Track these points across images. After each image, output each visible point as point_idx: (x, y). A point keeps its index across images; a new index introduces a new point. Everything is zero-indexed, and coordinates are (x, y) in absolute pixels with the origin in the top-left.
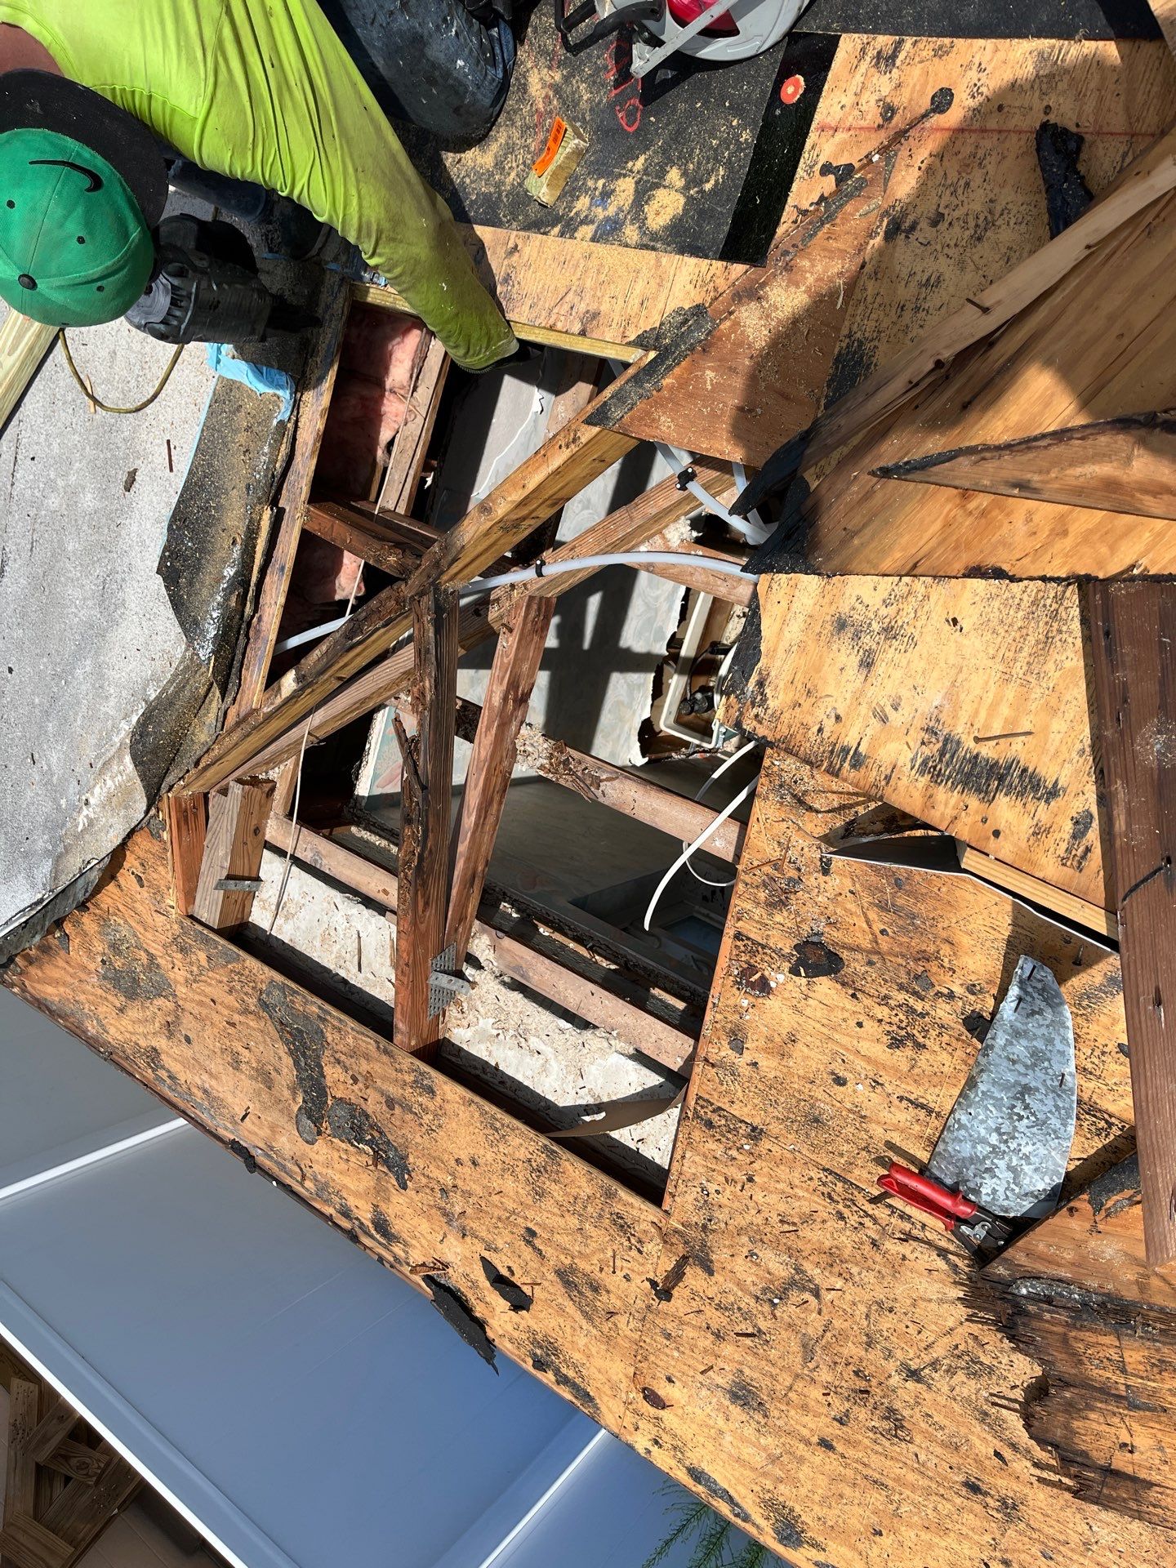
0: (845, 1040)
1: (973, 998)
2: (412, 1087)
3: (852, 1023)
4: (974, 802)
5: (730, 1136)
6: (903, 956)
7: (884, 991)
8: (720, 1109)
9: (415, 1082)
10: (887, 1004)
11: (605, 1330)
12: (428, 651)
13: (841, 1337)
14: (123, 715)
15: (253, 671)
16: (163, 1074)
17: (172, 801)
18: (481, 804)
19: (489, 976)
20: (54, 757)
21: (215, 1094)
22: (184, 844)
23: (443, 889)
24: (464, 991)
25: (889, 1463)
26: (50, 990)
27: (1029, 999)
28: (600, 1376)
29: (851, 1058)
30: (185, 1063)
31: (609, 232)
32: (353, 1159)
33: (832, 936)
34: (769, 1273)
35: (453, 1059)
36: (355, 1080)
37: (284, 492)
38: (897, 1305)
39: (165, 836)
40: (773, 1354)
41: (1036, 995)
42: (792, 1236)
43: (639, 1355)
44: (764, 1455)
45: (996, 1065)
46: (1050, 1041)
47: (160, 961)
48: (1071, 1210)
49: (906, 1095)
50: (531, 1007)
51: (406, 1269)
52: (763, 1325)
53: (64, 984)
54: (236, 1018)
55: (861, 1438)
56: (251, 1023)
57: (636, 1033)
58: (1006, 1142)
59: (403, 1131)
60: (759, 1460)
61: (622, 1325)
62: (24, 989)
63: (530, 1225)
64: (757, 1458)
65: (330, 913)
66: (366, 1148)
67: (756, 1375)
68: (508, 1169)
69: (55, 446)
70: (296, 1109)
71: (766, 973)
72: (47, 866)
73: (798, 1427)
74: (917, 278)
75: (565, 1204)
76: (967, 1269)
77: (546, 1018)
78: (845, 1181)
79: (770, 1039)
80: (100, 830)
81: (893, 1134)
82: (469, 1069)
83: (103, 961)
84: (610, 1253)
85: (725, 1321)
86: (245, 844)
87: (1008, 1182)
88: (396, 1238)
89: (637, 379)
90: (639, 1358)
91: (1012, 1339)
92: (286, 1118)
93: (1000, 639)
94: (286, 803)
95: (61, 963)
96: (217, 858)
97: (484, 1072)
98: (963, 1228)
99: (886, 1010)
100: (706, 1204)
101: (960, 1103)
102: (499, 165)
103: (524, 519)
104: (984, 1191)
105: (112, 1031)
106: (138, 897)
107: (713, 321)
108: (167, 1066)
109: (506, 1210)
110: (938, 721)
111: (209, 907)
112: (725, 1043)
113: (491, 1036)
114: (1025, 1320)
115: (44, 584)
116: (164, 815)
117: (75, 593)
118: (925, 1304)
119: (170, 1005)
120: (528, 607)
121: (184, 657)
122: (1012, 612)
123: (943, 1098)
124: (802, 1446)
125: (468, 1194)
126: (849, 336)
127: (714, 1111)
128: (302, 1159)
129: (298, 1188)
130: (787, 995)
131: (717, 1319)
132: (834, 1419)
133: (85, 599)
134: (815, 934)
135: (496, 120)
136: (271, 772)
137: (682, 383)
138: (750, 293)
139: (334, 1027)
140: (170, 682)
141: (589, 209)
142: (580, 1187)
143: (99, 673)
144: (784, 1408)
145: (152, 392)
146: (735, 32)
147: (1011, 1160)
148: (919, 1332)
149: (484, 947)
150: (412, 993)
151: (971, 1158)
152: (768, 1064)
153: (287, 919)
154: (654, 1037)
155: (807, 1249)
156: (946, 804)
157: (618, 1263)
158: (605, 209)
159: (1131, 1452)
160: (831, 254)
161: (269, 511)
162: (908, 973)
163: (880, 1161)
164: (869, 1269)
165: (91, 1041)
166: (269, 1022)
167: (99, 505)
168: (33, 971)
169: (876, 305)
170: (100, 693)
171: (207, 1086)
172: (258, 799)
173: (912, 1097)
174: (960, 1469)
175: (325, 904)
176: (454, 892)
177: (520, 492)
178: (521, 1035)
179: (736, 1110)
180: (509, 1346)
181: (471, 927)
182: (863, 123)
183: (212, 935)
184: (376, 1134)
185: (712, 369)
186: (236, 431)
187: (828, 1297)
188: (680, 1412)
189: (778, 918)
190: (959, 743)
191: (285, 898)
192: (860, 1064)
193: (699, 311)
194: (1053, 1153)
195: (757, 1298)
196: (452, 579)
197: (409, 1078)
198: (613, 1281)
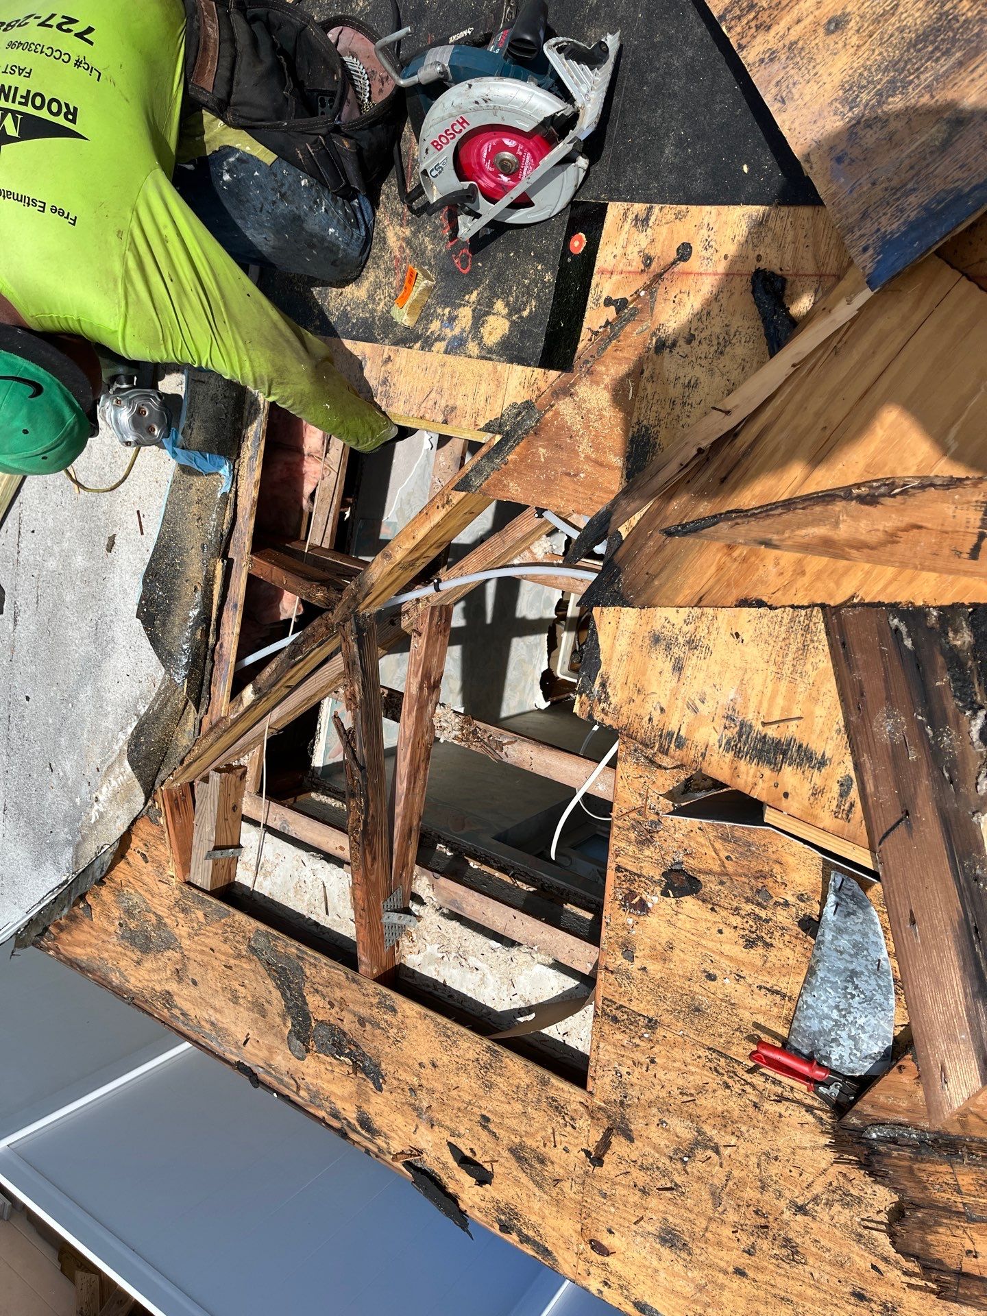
0: (710, 944)
1: (802, 904)
2: (377, 1008)
3: (715, 931)
4: (767, 771)
5: (632, 1027)
6: (746, 876)
7: (735, 904)
8: (622, 1006)
9: (380, 1003)
10: (738, 914)
11: (554, 1195)
12: (354, 663)
13: (740, 1184)
14: (120, 727)
15: (219, 687)
16: (176, 1012)
17: (165, 793)
18: (410, 772)
19: (431, 910)
20: (68, 766)
21: (221, 1025)
22: (177, 825)
23: (386, 845)
24: (412, 924)
25: (791, 1282)
26: (79, 951)
27: (843, 903)
28: (555, 1233)
29: (717, 958)
30: (193, 1002)
31: (456, 347)
32: (337, 1070)
33: (690, 864)
34: (678, 1137)
35: (410, 980)
36: (332, 1005)
37: (231, 546)
38: (781, 1154)
39: (162, 821)
40: (689, 1202)
41: (848, 900)
42: (691, 1105)
43: (583, 1213)
44: (692, 1285)
45: (829, 956)
46: (865, 935)
47: (166, 920)
48: (900, 1068)
49: (763, 984)
50: (467, 932)
51: (389, 1158)
52: (678, 1179)
53: (90, 945)
54: (232, 962)
55: (766, 1264)
56: (244, 965)
57: (553, 946)
58: (844, 1016)
59: (374, 1044)
60: (689, 1290)
61: (567, 1190)
62: (58, 952)
63: (484, 1113)
64: (688, 1289)
65: (300, 870)
66: (347, 1060)
67: (677, 1222)
68: (462, 1068)
69: (50, 520)
70: (287, 1032)
71: (644, 896)
72: (68, 854)
73: (716, 1261)
74: (681, 381)
75: (510, 1093)
76: (830, 1121)
77: (480, 940)
78: (726, 1057)
79: (653, 948)
80: (110, 821)
81: (758, 1016)
82: (423, 988)
83: (120, 925)
84: (550, 1131)
85: (648, 1179)
86: (226, 820)
87: (851, 1049)
88: (378, 1132)
89: (488, 457)
90: (583, 1215)
91: (871, 1174)
92: (280, 1040)
93: (770, 648)
94: (256, 783)
95: (86, 928)
96: (205, 834)
97: (435, 989)
98: (821, 1089)
99: (739, 919)
100: (620, 1084)
101: (805, 988)
102: (371, 297)
103: (418, 559)
104: (833, 1057)
105: (132, 980)
106: (145, 870)
107: (539, 412)
108: (179, 1005)
109: (463, 1102)
110: (734, 710)
111: (202, 874)
112: (619, 954)
113: (438, 959)
114: (879, 1158)
115: (50, 629)
116: (159, 805)
117: (72, 634)
118: (802, 1151)
119: (178, 956)
120: (432, 614)
121: (164, 679)
122: (777, 627)
123: (792, 984)
124: (721, 1276)
125: (431, 1091)
126: (639, 423)
127: (617, 1009)
128: (296, 1073)
129: (294, 1097)
130: (661, 912)
131: (641, 1178)
132: (744, 1251)
133: (82, 638)
134: (677, 863)
135: (365, 263)
136: (242, 759)
137: (523, 459)
138: (564, 391)
139: (311, 964)
140: (155, 700)
141: (441, 330)
142: (520, 1078)
143: (98, 695)
144: (703, 1246)
145: (122, 475)
146: (531, 204)
147: (850, 1030)
148: (801, 1175)
149: (424, 886)
150: (370, 932)
151: (820, 1032)
152: (654, 968)
153: (265, 876)
154: (568, 949)
155: (705, 1114)
156: (747, 774)
157: (558, 1138)
158: (452, 330)
159: (976, 1257)
160: (620, 361)
161: (221, 563)
162: (752, 889)
163: (751, 1038)
164: (755, 1127)
165: (116, 990)
166: (259, 964)
167: (88, 564)
168: (64, 936)
169: (655, 401)
170: (100, 710)
171: (213, 1019)
172: (233, 782)
173: (768, 986)
174: (846, 1282)
175: (295, 862)
176: (396, 846)
177: (412, 541)
178: (462, 956)
179: (634, 1006)
180: (479, 1214)
181: (412, 872)
182: (630, 269)
183: (207, 897)
184: (353, 1048)
185: (542, 446)
186: (190, 504)
187: (726, 1152)
188: (622, 1257)
189: (647, 853)
190: (751, 726)
191: (262, 860)
192: (724, 963)
193: (528, 405)
194: (882, 1022)
195: (671, 1158)
196: (368, 606)
197: (375, 1001)
198: (555, 1154)
